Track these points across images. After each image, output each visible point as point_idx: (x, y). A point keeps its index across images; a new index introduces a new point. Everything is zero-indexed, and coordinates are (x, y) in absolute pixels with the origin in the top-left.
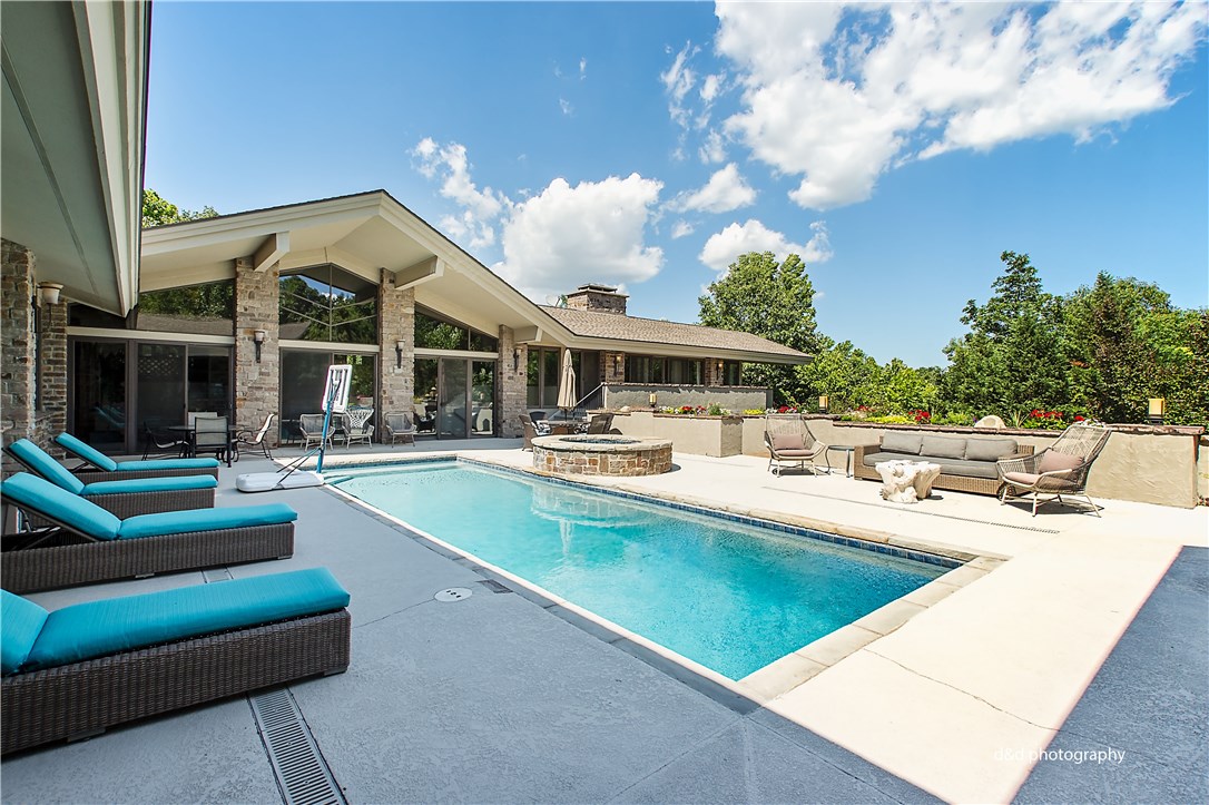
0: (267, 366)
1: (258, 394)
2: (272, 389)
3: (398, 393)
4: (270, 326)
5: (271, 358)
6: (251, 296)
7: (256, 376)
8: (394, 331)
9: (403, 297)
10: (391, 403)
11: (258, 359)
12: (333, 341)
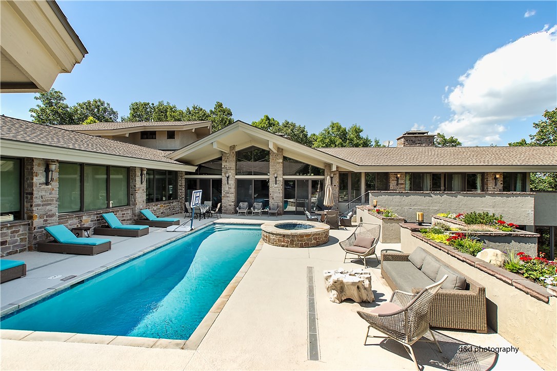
0: (230, 185)
1: (228, 195)
2: (233, 193)
3: (276, 195)
4: (232, 171)
5: (232, 182)
6: (226, 162)
7: (227, 189)
8: (274, 170)
9: (278, 155)
10: (273, 199)
11: (228, 184)
12: (254, 175)
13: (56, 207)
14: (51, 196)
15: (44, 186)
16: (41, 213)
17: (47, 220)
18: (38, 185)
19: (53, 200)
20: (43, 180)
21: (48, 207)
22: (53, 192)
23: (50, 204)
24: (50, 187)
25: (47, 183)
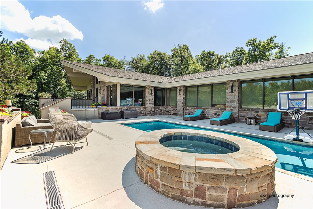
13: (237, 104)
14: (234, 98)
15: (231, 94)
16: (230, 106)
17: (232, 109)
18: (228, 93)
19: (235, 100)
20: (231, 91)
21: (233, 103)
22: (235, 96)
23: (234, 102)
24: (233, 94)
25: (232, 92)
